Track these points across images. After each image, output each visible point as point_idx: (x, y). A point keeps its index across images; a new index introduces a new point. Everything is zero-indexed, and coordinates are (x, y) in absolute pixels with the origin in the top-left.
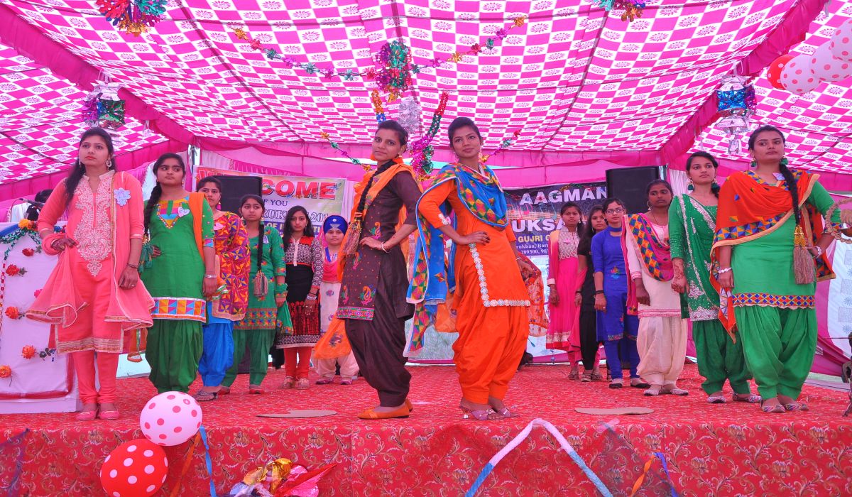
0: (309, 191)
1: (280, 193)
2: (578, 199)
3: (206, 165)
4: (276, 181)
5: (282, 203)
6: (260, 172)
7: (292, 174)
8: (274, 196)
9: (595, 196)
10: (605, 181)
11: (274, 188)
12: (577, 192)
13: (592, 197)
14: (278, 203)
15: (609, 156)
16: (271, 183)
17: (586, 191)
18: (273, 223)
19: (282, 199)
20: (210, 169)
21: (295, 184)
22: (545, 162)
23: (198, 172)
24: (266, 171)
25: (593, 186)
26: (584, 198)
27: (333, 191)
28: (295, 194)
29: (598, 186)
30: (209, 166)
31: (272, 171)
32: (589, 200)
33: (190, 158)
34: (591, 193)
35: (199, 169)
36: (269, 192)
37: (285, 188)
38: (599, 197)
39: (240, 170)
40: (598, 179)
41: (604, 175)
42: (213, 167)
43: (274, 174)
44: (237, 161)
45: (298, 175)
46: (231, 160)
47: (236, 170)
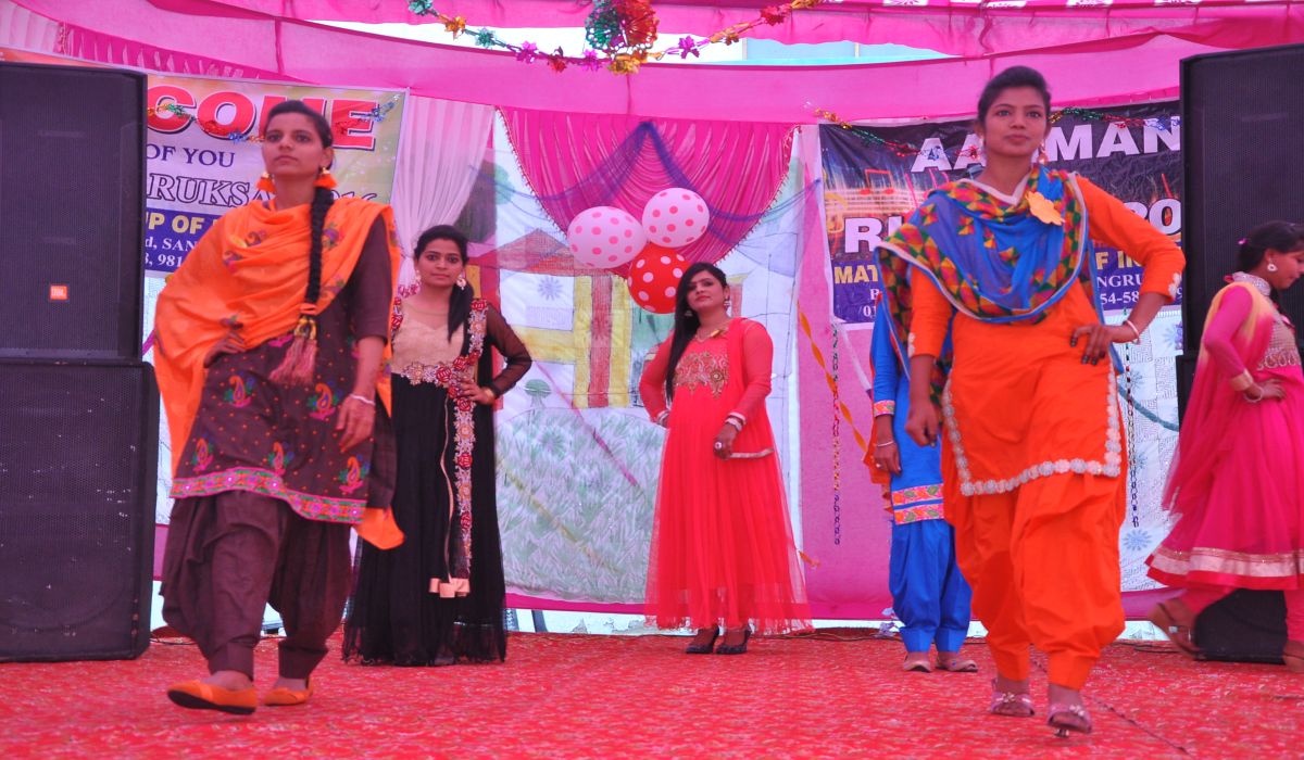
1: (211, 128)
2: (1086, 154)
4: (199, 91)
5: (218, 158)
7: (249, 72)
8: (194, 137)
9: (1139, 142)
10: (1177, 98)
11: (194, 113)
12: (1083, 133)
13: (1129, 147)
14: (208, 158)
15: (1189, 21)
16: (184, 98)
17: (1112, 130)
18: (190, 216)
19: (217, 145)
21: (258, 102)
22: (994, 43)
24: (170, 63)
25: (1133, 113)
26: (1105, 150)
27: (366, 126)
28: (254, 133)
29: (1149, 114)
31: (187, 63)
32: (1119, 156)
34: (1126, 135)
36: (178, 125)
37: (226, 115)
38: (1151, 146)
39: (89, 55)
40: (1149, 94)
41: (1173, 79)
43: (195, 71)
44: (79, 30)
45: (265, 75)
46: (61, 24)
47: (76, 54)
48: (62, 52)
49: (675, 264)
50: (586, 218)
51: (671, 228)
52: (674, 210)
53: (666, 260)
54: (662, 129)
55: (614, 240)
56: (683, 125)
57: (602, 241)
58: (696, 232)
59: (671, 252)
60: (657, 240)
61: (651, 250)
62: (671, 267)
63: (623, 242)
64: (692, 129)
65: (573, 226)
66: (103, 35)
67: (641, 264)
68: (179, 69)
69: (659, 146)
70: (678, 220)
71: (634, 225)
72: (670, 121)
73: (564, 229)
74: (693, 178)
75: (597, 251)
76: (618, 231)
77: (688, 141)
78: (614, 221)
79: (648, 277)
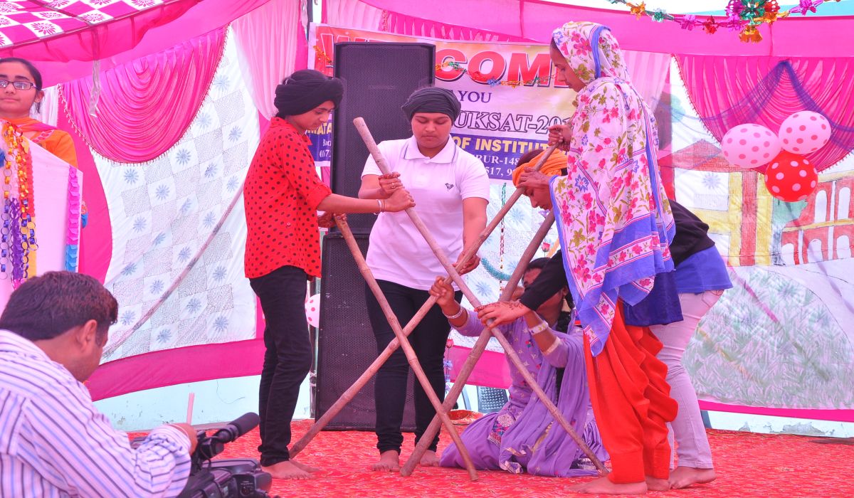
0: (533, 71)
1: (477, 77)
3: (333, 22)
4: (469, 51)
5: (480, 97)
6: (439, 35)
7: (503, 37)
8: (465, 83)
11: (465, 67)
14: (474, 97)
16: (460, 57)
19: (480, 88)
20: (341, 31)
21: (507, 58)
23: (318, 36)
24: (451, 33)
28: (505, 78)
30: (342, 25)
31: (461, 33)
33: (304, 8)
35: (320, 29)
36: (456, 75)
37: (487, 68)
39: (401, 31)
42: (349, 26)
43: (467, 38)
44: (395, 14)
45: (513, 39)
46: (384, 11)
47: (393, 31)
48: (384, 30)
49: (802, 166)
50: (736, 132)
51: (800, 141)
52: (803, 128)
53: (794, 164)
54: (796, 66)
55: (755, 149)
56: (813, 62)
57: (747, 150)
58: (819, 144)
59: (799, 158)
60: (789, 148)
61: (784, 156)
62: (799, 168)
63: (763, 150)
64: (820, 64)
65: (726, 138)
66: (410, 17)
67: (775, 166)
68: (457, 37)
69: (793, 78)
70: (806, 135)
71: (772, 138)
72: (803, 60)
73: (720, 140)
74: (819, 101)
75: (742, 156)
76: (759, 142)
77: (817, 73)
78: (757, 135)
79: (780, 176)
